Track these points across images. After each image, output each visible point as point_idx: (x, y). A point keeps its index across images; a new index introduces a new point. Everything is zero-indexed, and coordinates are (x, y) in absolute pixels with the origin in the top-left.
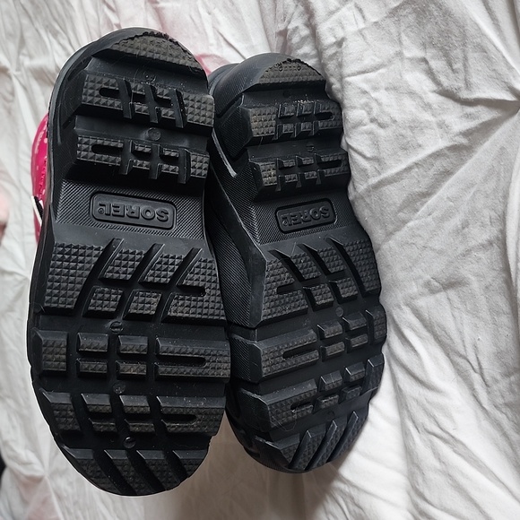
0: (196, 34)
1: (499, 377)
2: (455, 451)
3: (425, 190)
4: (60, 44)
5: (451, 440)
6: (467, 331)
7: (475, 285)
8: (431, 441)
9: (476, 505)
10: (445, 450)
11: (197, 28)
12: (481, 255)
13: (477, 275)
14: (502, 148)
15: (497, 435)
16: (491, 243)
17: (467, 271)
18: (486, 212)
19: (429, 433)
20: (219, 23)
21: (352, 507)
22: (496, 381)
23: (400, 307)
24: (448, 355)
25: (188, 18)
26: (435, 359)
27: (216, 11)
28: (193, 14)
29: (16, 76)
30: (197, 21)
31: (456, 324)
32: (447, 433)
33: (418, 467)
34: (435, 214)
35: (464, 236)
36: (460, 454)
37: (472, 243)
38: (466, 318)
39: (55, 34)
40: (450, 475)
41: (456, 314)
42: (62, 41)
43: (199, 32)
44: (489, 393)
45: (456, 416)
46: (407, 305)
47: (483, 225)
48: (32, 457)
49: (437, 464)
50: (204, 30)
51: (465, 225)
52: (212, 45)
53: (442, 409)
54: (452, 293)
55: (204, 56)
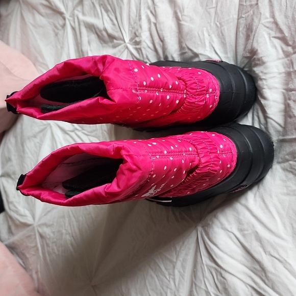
0: (199, 43)
2: (285, 267)
4: (109, 16)
11: (201, 40)
20: (213, 41)
21: (219, 277)
25: (197, 34)
27: (213, 36)
28: (200, 33)
29: (69, 20)
30: (202, 37)
39: (107, 11)
42: (111, 16)
43: (201, 43)
48: (27, 213)
50: (205, 43)
52: (207, 50)
55: (201, 54)
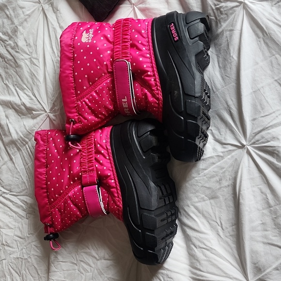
1: (228, 227)
3: (204, 168)
5: (210, 249)
6: (217, 213)
7: (221, 198)
8: (202, 251)
9: (220, 269)
10: (208, 253)
12: (224, 189)
13: (222, 195)
14: (236, 159)
15: (226, 246)
16: (229, 186)
17: (219, 194)
18: (228, 177)
19: (201, 248)
22: (227, 228)
23: (188, 206)
24: (208, 222)
26: (203, 223)
31: (213, 210)
32: (209, 247)
33: (197, 260)
34: (207, 176)
35: (220, 183)
36: (213, 254)
37: (223, 185)
38: (217, 209)
40: (210, 261)
41: (213, 207)
44: (223, 232)
45: (212, 241)
46: (192, 205)
47: (226, 180)
49: (205, 258)
51: (220, 180)
53: (206, 239)
54: (212, 201)
